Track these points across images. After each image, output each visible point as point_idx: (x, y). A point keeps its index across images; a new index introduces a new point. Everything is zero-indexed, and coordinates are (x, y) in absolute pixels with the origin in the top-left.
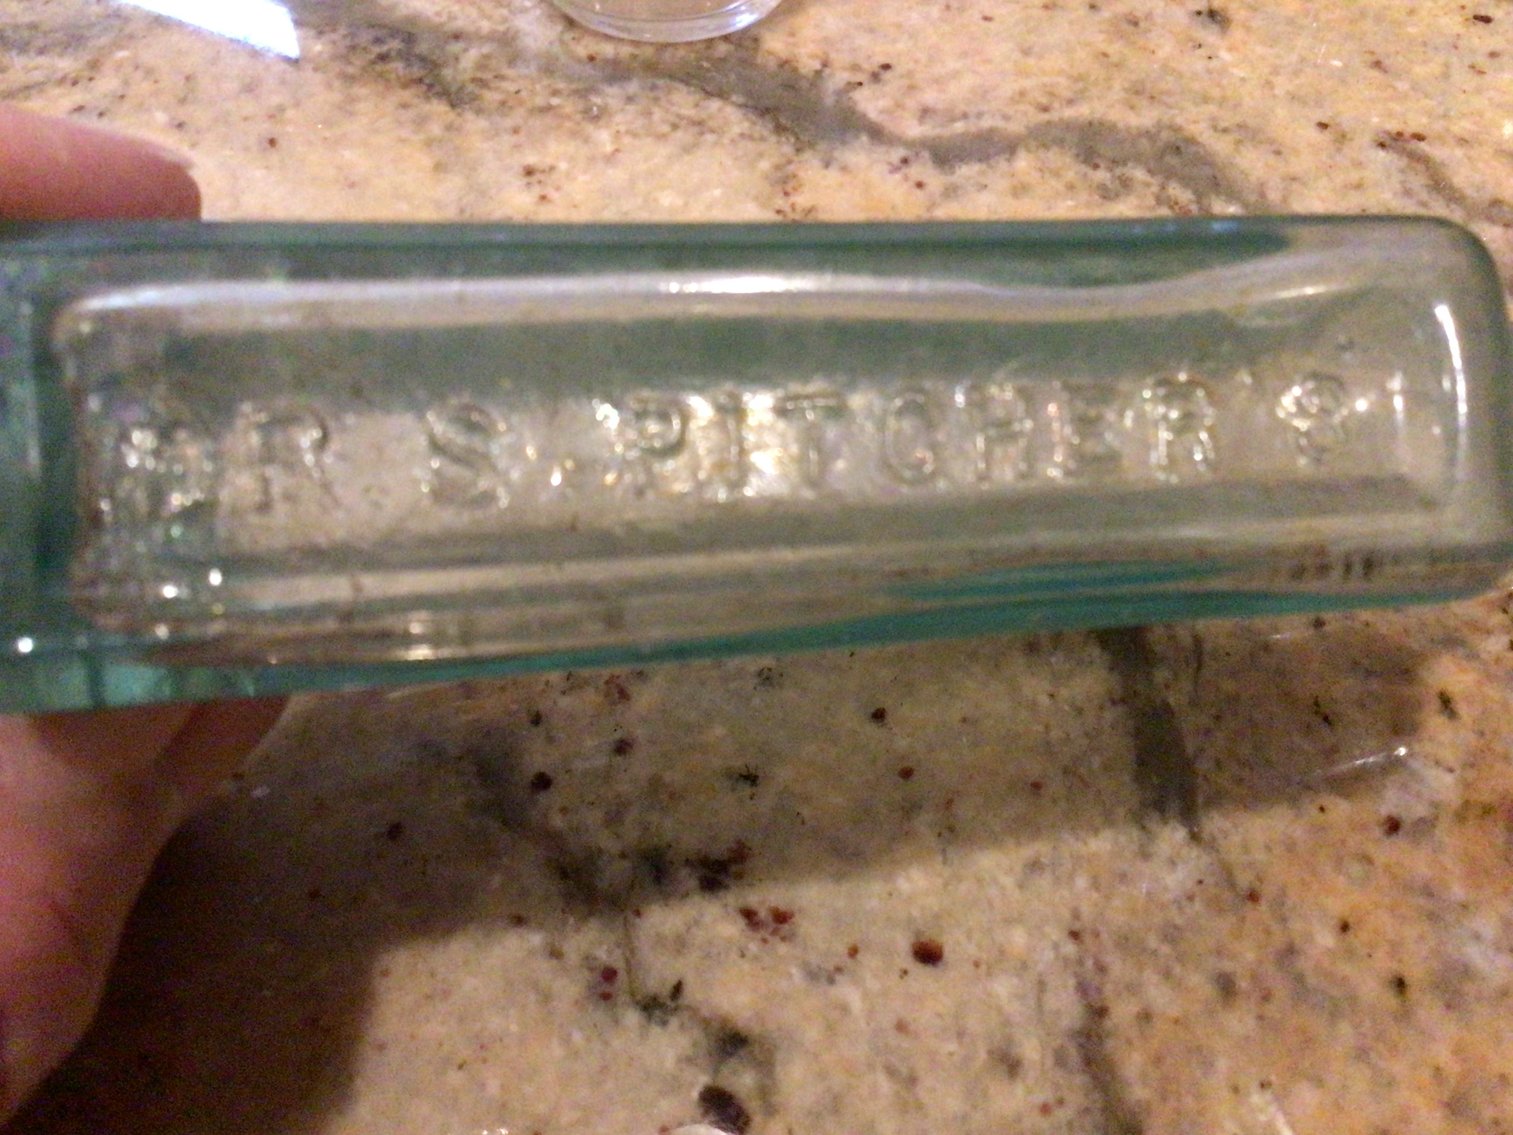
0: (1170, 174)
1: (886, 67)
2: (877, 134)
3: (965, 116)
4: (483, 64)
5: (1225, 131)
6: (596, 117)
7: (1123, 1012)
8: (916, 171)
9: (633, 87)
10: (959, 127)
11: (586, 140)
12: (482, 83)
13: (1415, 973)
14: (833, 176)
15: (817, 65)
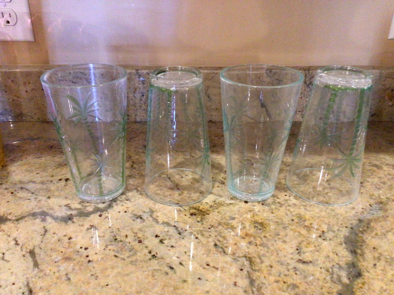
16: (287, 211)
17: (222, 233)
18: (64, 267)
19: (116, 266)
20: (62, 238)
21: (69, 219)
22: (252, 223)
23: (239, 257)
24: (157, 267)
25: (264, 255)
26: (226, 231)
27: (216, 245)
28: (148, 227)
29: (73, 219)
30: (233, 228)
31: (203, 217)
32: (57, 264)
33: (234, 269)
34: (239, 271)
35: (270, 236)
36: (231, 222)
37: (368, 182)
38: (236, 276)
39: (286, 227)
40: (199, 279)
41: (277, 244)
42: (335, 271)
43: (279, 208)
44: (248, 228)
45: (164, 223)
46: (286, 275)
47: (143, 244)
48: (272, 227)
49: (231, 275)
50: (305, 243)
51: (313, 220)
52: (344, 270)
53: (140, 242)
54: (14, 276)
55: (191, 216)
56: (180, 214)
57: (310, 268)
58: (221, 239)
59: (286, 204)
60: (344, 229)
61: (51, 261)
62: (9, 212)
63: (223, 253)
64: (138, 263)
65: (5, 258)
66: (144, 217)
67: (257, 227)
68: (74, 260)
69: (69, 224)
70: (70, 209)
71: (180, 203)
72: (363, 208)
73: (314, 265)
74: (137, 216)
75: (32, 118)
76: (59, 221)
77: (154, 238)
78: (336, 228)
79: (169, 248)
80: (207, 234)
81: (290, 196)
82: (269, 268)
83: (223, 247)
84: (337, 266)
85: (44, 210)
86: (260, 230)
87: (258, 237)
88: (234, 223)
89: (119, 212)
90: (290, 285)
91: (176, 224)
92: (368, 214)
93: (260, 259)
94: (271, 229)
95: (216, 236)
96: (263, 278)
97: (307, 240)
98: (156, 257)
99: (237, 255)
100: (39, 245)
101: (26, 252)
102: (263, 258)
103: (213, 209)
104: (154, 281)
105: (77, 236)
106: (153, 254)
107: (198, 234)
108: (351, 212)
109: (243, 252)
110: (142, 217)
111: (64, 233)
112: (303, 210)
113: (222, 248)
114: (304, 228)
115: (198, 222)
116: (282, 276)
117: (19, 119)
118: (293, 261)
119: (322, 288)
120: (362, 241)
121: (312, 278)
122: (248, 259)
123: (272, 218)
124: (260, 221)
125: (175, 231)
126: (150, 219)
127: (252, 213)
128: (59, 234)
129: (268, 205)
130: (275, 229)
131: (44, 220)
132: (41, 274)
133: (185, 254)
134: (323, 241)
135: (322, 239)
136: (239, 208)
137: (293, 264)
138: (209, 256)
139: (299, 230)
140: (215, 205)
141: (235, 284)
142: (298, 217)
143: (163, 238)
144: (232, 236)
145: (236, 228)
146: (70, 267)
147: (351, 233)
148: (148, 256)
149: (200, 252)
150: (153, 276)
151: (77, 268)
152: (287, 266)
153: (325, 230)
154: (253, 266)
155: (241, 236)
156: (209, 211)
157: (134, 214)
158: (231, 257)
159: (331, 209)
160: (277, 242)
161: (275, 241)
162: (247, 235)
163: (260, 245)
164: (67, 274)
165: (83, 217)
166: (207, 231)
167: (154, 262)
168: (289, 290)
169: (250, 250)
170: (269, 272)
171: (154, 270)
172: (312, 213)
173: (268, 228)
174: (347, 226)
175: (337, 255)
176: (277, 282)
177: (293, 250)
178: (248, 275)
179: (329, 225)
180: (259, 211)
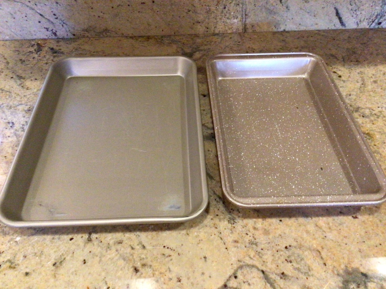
21: (213, 137)
35: (378, 144)
43: (377, 119)
48: (377, 136)
59: (382, 115)
70: (208, 128)
75: (116, 33)
76: (206, 140)
86: (369, 139)
94: (377, 138)
117: (103, 35)
123: (375, 128)
124: (367, 132)
128: (214, 151)
129: (367, 117)
130: (380, 138)
132: (220, 184)
173: (374, 137)
180: (363, 123)
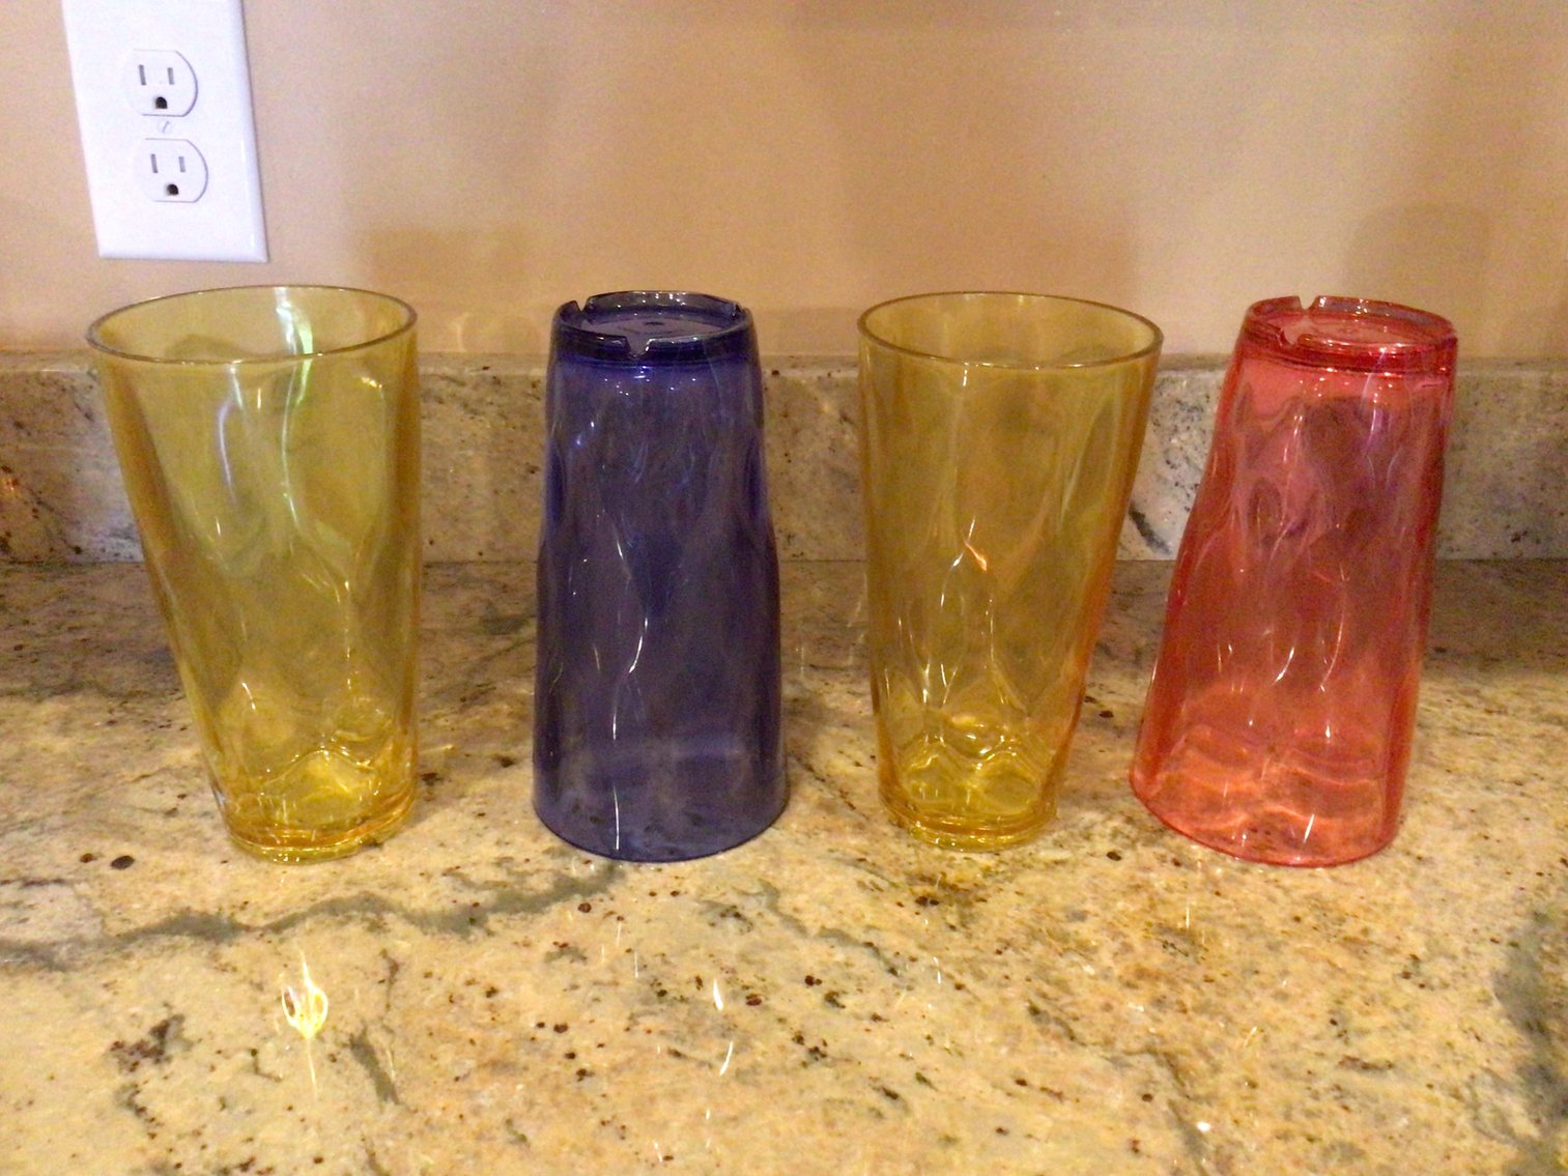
0: (365, 910)
1: (246, 903)
2: (248, 929)
3: (282, 912)
4: (70, 951)
5: (385, 888)
6: (128, 956)
7: (379, 1152)
8: (267, 937)
9: (140, 941)
10: (281, 917)
11: (126, 967)
12: (72, 959)
13: (465, 1112)
14: (233, 950)
15: (217, 910)
16: (1271, 888)
17: (1049, 968)
18: (492, 1096)
19: (684, 1091)
20: (463, 990)
21: (472, 921)
22: (1151, 930)
23: (1129, 1053)
24: (837, 1093)
25: (1218, 1045)
26: (1062, 962)
27: (1034, 1011)
28: (768, 948)
29: (486, 921)
30: (1085, 950)
31: (967, 911)
32: (463, 1085)
33: (1119, 1097)
34: (1140, 1100)
35: (1225, 975)
36: (1072, 927)
37: (1542, 779)
38: (1133, 1120)
39: (1279, 943)
40: (1000, 1131)
41: (1258, 1005)
42: (1481, 1097)
43: (1239, 875)
44: (1139, 947)
45: (826, 934)
46: (1309, 1114)
47: (767, 1008)
48: (1226, 944)
49: (1114, 1116)
50: (1357, 1000)
51: (1371, 917)
52: (1511, 1090)
53: (753, 1001)
54: (312, 1132)
55: (921, 909)
56: (877, 898)
57: (1391, 1087)
58: (1046, 988)
60: (1486, 949)
61: (440, 1076)
62: (240, 898)
63: (1066, 1041)
64: (761, 1079)
65: (266, 1068)
66: (750, 914)
67: (1173, 945)
68: (526, 1068)
69: (476, 940)
70: (468, 884)
71: (869, 859)
72: (1540, 874)
73: (1404, 1076)
74: (720, 910)
76: (435, 929)
77: (802, 988)
78: (1457, 945)
79: (867, 1023)
80: (995, 973)
81: (1268, 833)
82: (1245, 1090)
83: (1064, 1018)
84: (1488, 1078)
85: (367, 889)
86: (1187, 955)
87: (1186, 981)
88: (1085, 930)
89: (653, 894)
90: (1333, 1147)
91: (871, 937)
92: (1562, 893)
93: (1208, 1058)
94: (1225, 952)
95: (1029, 980)
96: (1230, 1126)
97: (1362, 988)
98: (824, 1056)
99: (1120, 1046)
100: (381, 1018)
101: (336, 1042)
102: (1217, 1057)
103: (998, 881)
104: (838, 1143)
105: (515, 984)
106: (810, 1043)
107: (961, 972)
108: (1499, 889)
109: (1142, 1033)
110: (740, 911)
111: (466, 974)
112: (1329, 881)
113: (1058, 1021)
114: (1344, 946)
115: (953, 928)
116: (1297, 1115)
118: (1325, 1063)
119: (1448, 1157)
120: (1559, 990)
121: (1404, 1121)
122: (1163, 1058)
123: (1222, 912)
124: (1180, 925)
125: (873, 961)
126: (771, 917)
127: (1145, 895)
128: (449, 978)
130: (1240, 952)
131: (376, 927)
132: (415, 1124)
133: (931, 1044)
134: (1422, 993)
135: (1414, 983)
136: (1094, 877)
137: (1328, 1073)
138: (1020, 1052)
139: (1326, 953)
140: (1002, 868)
141: (1134, 1147)
142: (1315, 906)
143: (834, 989)
144: (1087, 980)
145: (1095, 950)
146: (516, 1097)
147: (1514, 961)
148: (793, 1051)
149: (981, 1036)
150: (830, 1124)
151: (542, 1098)
152: (1306, 1080)
153: (1421, 951)
154: (1187, 1083)
155: (1120, 977)
156: (984, 887)
157: (709, 902)
158: (1102, 1053)
159: (1427, 877)
160: (1257, 999)
161: (1250, 994)
162: (1141, 973)
163: (1194, 1009)
164: (509, 1122)
165: (522, 914)
166: (993, 962)
167: (821, 1074)
168: (1333, 1164)
169: (1162, 1028)
170: (1248, 1103)
171: (828, 1100)
172: (1361, 891)
173: (1212, 950)
174: (1497, 938)
175: (1478, 1038)
176: (1284, 1136)
177: (1318, 1026)
178: (1171, 1113)
179: (1429, 933)
180: (1169, 889)
